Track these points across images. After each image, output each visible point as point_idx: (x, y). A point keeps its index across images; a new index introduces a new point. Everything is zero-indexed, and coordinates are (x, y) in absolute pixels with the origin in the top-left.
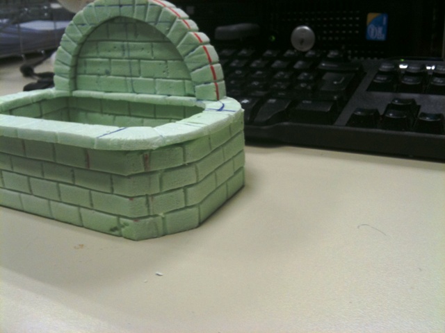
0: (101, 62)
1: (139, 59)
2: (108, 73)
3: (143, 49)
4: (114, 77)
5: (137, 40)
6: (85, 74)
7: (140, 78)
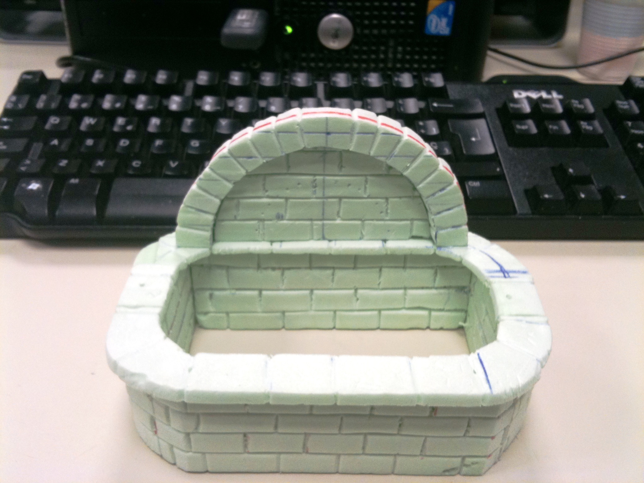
0: (269, 204)
1: (340, 198)
2: (280, 217)
3: (349, 185)
4: (291, 222)
5: (341, 173)
6: (235, 219)
7: (338, 221)
